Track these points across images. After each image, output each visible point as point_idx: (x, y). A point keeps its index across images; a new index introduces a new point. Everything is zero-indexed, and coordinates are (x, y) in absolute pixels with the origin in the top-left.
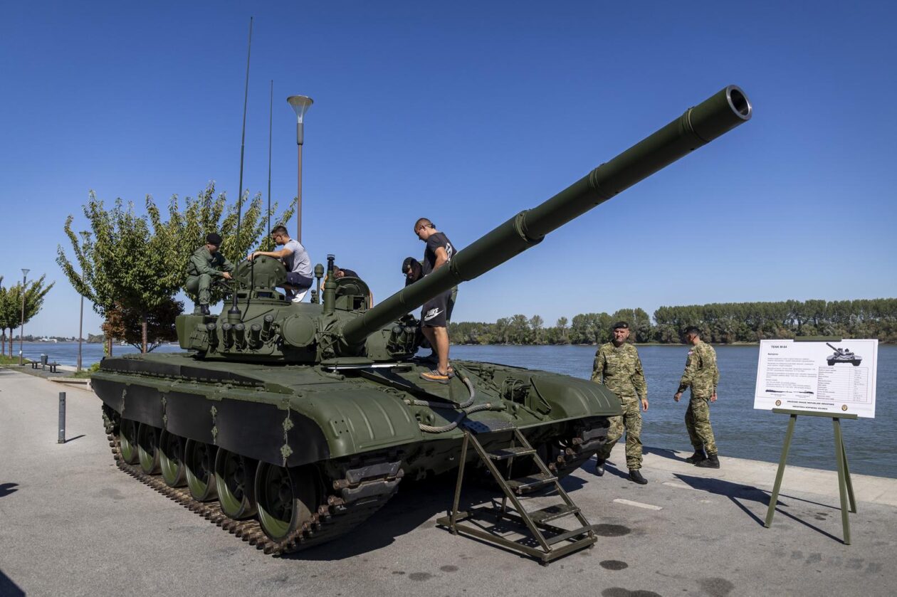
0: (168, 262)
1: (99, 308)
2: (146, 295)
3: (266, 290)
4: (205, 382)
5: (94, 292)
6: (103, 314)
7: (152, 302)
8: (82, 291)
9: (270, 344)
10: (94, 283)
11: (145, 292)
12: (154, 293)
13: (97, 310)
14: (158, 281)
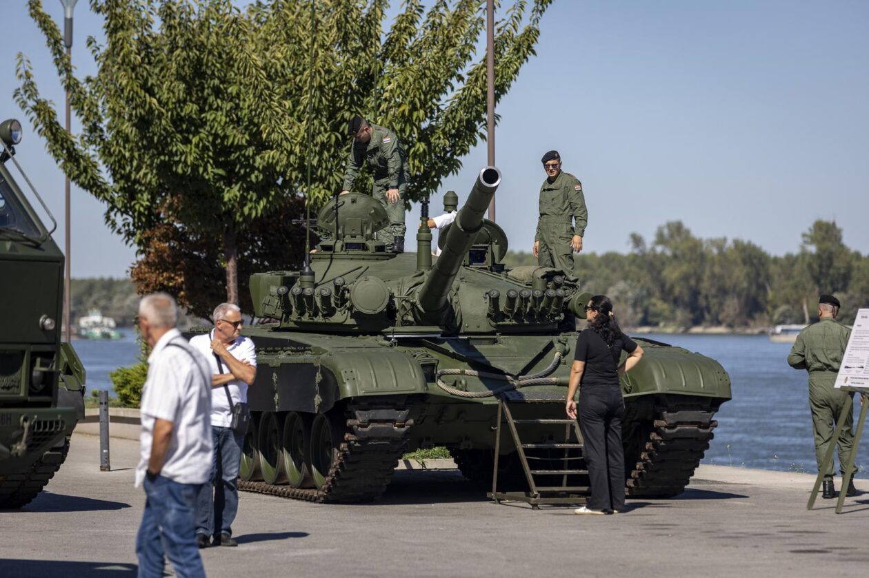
0: (269, 134)
1: (119, 219)
2: (231, 193)
3: (359, 240)
4: (271, 351)
5: (105, 175)
6: (130, 234)
7: (246, 210)
8: (78, 176)
9: (343, 312)
10: (106, 151)
11: (229, 184)
12: (250, 187)
13: (114, 224)
14: (258, 159)
